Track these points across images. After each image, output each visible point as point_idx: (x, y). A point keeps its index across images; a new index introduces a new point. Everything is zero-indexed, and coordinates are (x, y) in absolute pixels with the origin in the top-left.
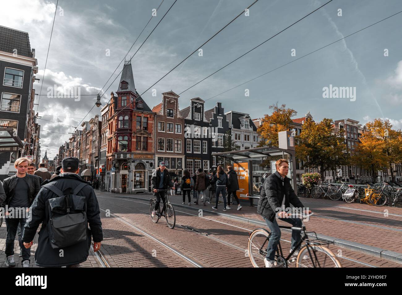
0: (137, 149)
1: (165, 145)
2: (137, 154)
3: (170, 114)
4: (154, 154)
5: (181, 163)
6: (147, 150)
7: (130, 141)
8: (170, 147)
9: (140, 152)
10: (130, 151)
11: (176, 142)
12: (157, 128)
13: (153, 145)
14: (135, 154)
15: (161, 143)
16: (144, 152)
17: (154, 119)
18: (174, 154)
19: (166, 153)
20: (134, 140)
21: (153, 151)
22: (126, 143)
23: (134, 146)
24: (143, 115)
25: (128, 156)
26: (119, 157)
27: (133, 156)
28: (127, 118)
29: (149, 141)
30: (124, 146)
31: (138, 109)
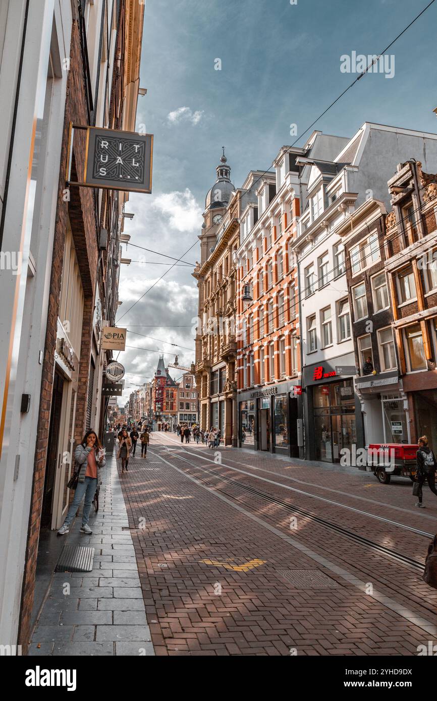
0: (167, 409)
1: (185, 406)
2: (167, 412)
3: (188, 387)
4: (177, 412)
5: (195, 417)
6: (173, 409)
7: (162, 404)
8: (188, 408)
9: (168, 411)
10: (162, 411)
11: (192, 404)
12: (178, 397)
13: (177, 406)
14: (165, 412)
15: (182, 404)
16: (171, 411)
17: (177, 391)
18: (191, 411)
19: (185, 411)
20: (165, 404)
21: (177, 410)
22: (160, 406)
23: (164, 408)
24: (170, 389)
25: (161, 413)
26: (156, 414)
27: (164, 414)
28: (160, 391)
29: (174, 404)
30: (159, 408)
31: (168, 385)
